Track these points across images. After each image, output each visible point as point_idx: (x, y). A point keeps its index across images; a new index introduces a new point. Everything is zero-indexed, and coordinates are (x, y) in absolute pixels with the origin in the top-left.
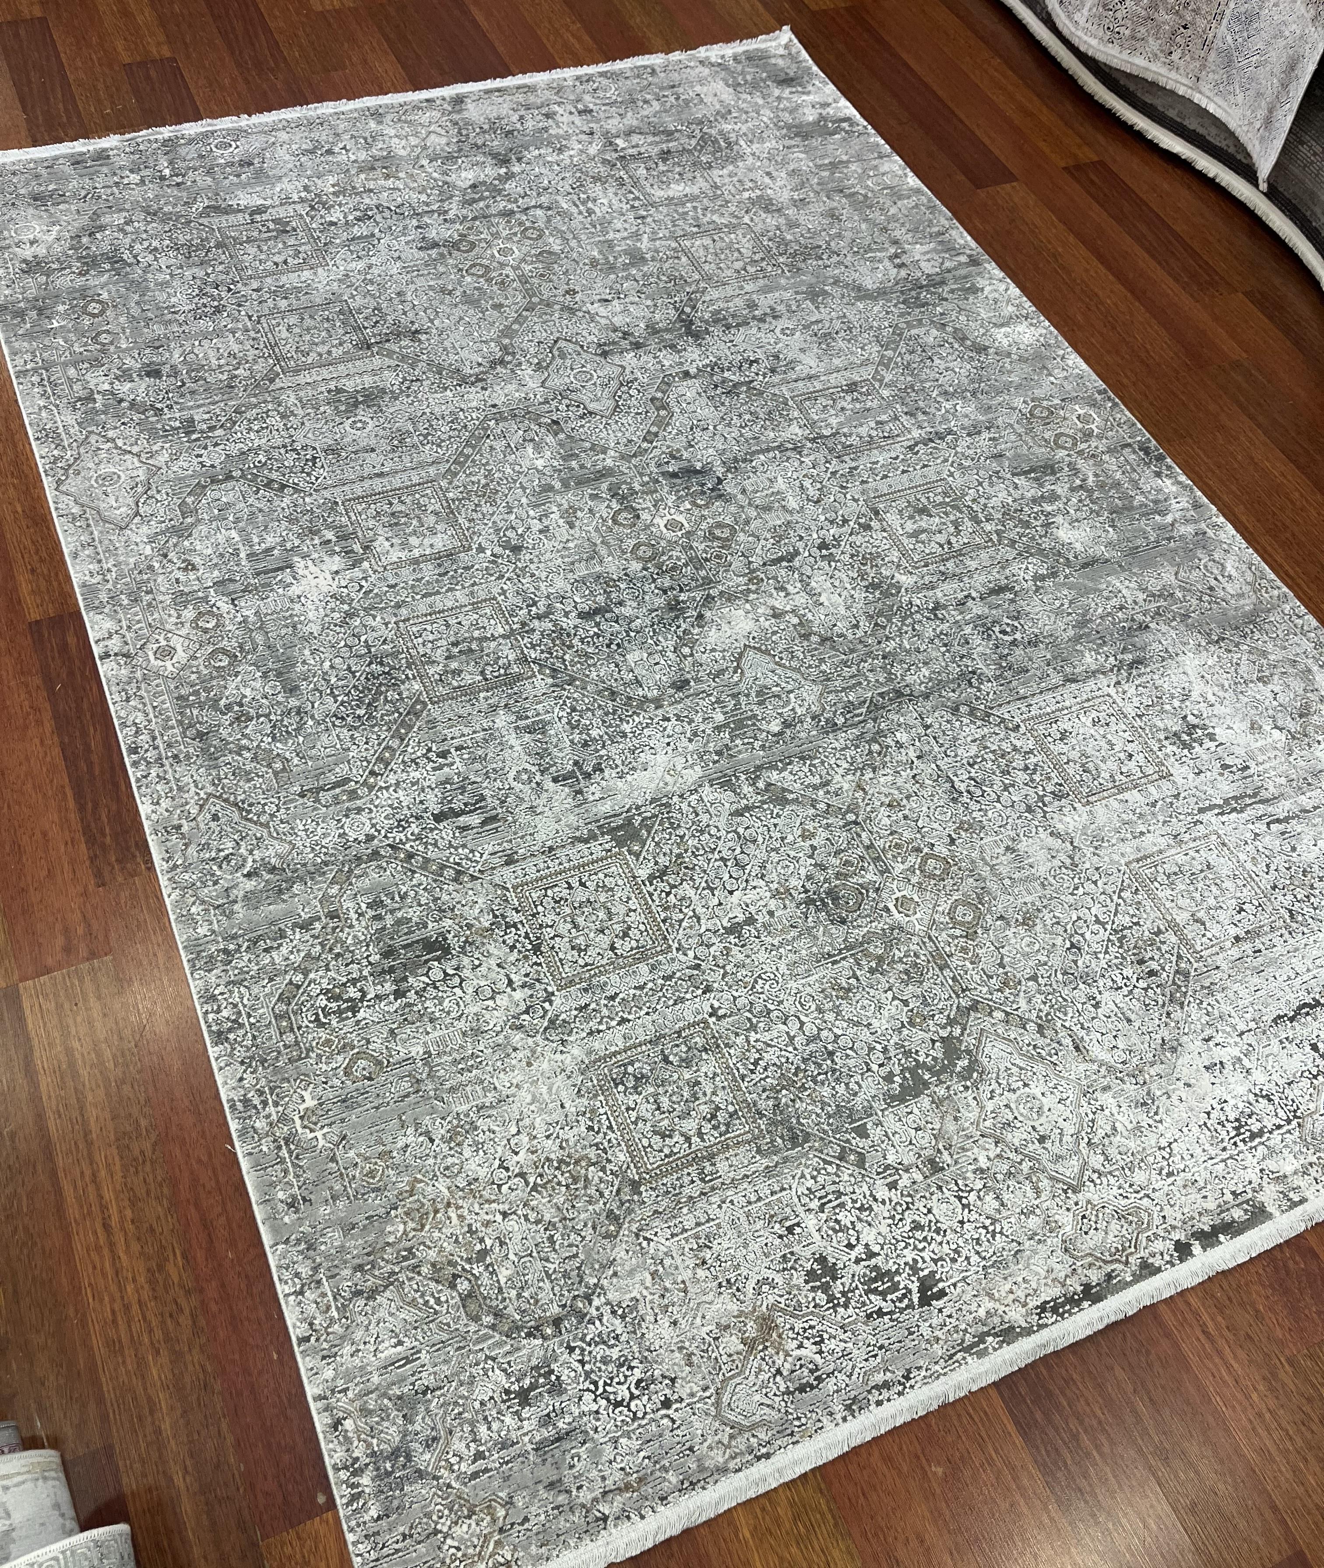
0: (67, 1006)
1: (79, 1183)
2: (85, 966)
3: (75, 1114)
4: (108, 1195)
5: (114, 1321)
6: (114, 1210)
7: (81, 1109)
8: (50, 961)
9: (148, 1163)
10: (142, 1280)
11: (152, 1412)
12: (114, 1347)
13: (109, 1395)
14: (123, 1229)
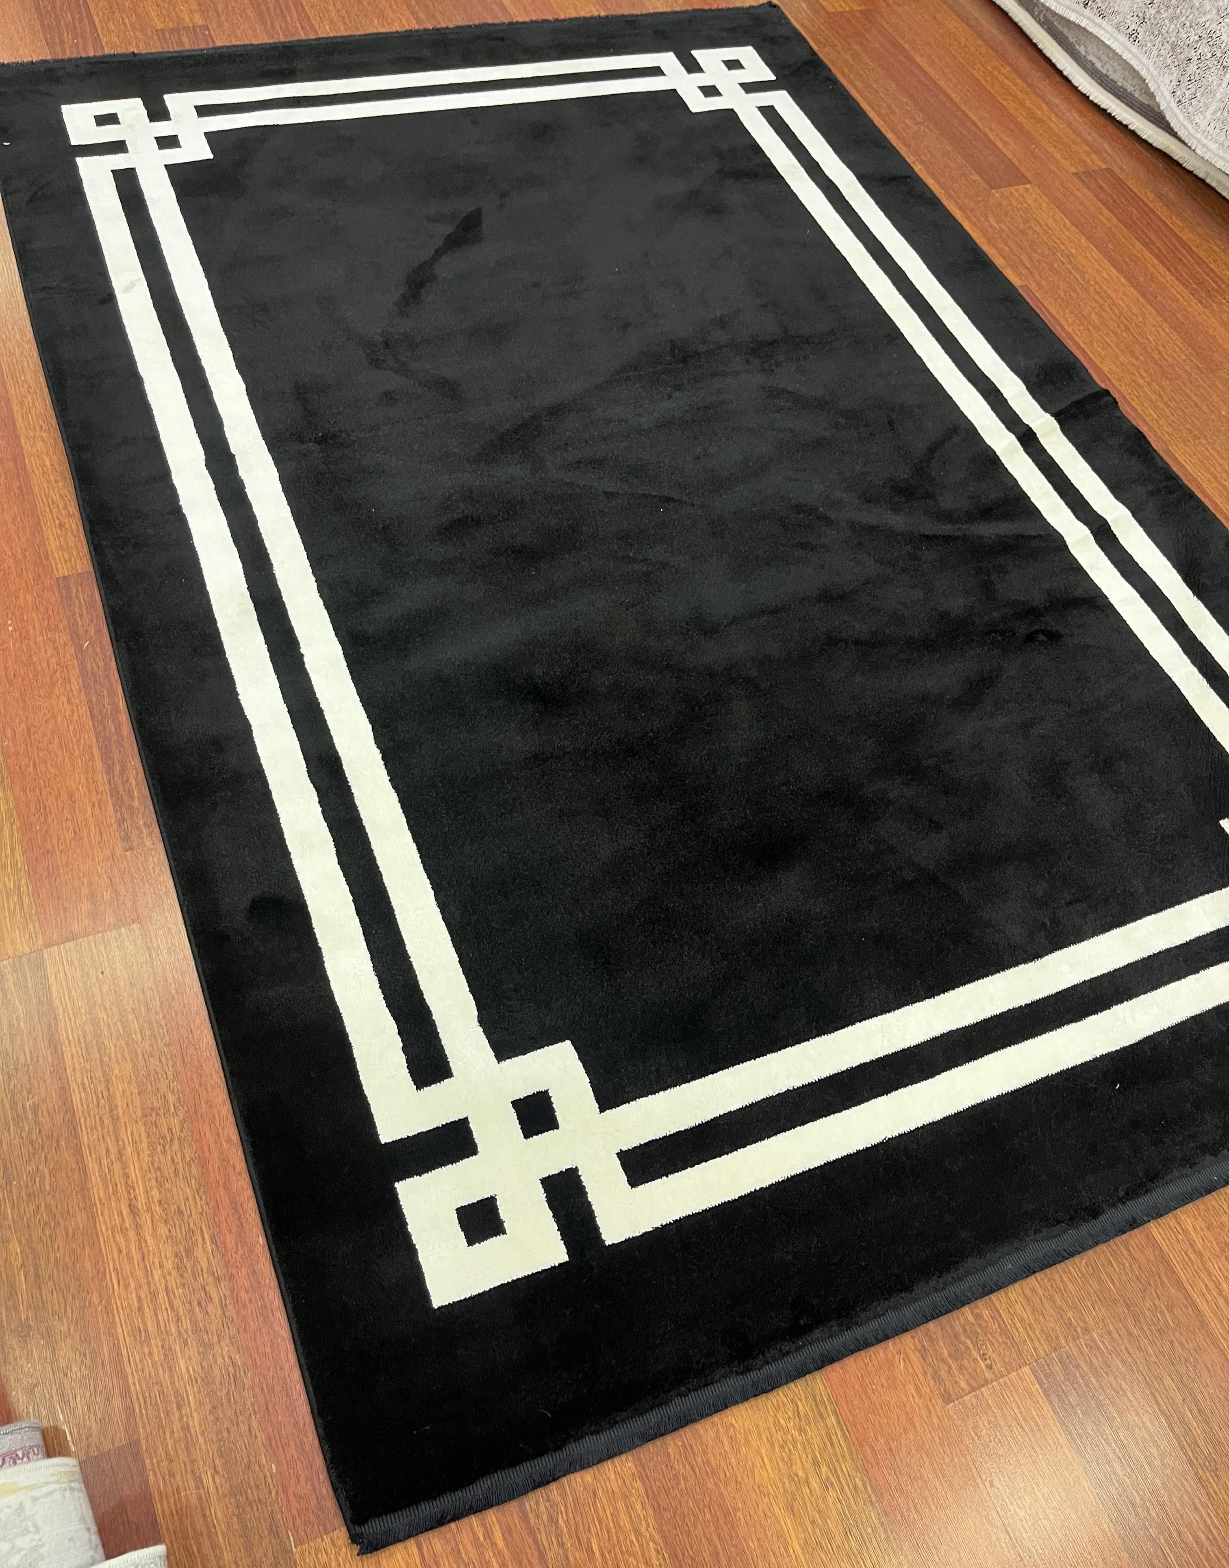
0: (92, 974)
2: (112, 934)
3: (101, 1088)
5: (141, 1309)
6: (140, 1191)
7: (107, 1082)
8: (76, 928)
12: (140, 1335)
13: (135, 1388)
14: (149, 1210)
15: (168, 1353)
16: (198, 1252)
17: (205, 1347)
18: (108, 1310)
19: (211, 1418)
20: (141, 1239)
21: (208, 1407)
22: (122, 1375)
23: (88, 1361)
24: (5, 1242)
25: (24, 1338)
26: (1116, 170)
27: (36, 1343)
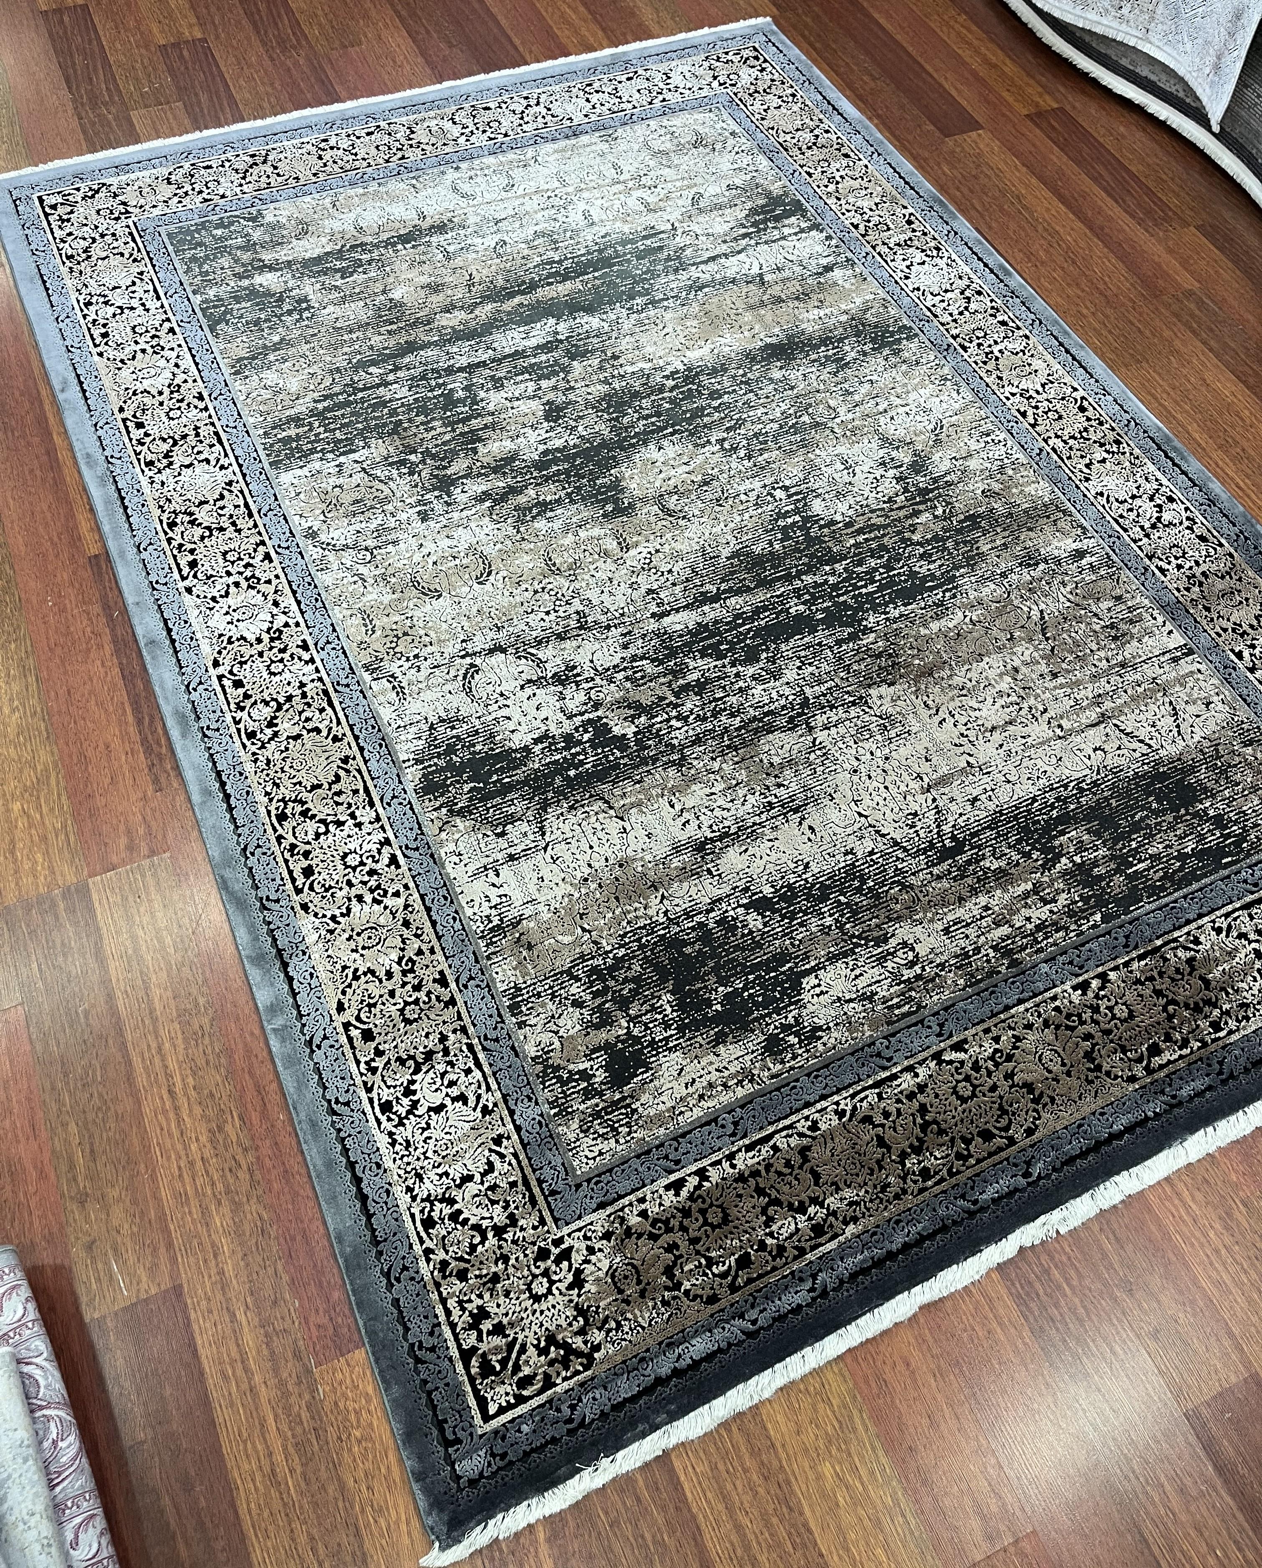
0: (131, 899)
1: (146, 1055)
2: (146, 863)
3: (141, 993)
4: (172, 1064)
5: (180, 1176)
6: (178, 1079)
7: (146, 988)
8: (115, 859)
9: (207, 1037)
10: (203, 1139)
11: (215, 1256)
12: (182, 1198)
13: (177, 1242)
14: (186, 1094)
15: (205, 1211)
16: (228, 1128)
17: (236, 1206)
18: (153, 1178)
19: (242, 1263)
20: (179, 1120)
21: (240, 1255)
22: (166, 1230)
23: (138, 1220)
24: (64, 1125)
25: (82, 1203)
26: (1068, 108)
27: (93, 1208)
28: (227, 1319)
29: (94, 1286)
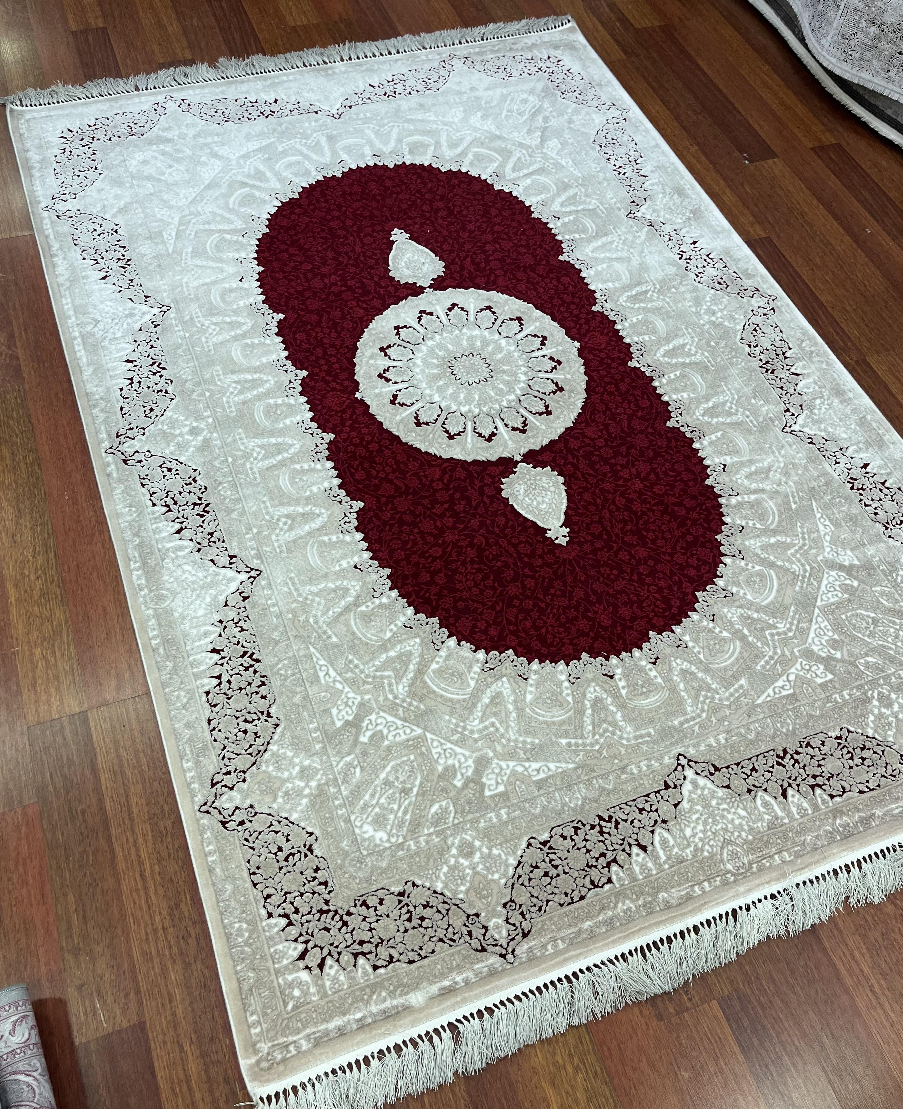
0: (118, 727)
1: (125, 847)
3: (123, 800)
4: (144, 855)
5: (147, 939)
6: (147, 866)
7: (127, 796)
8: (107, 696)
9: (169, 836)
10: (165, 913)
13: (143, 989)
15: (164, 969)
16: (183, 906)
17: (187, 965)
18: (128, 940)
19: (189, 1009)
20: (148, 897)
22: (135, 980)
23: (115, 971)
24: (65, 895)
25: (76, 956)
26: (844, 144)
27: (84, 958)
28: (177, 1049)
29: (83, 1018)
